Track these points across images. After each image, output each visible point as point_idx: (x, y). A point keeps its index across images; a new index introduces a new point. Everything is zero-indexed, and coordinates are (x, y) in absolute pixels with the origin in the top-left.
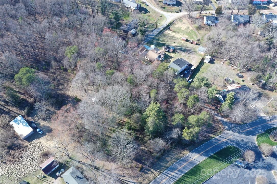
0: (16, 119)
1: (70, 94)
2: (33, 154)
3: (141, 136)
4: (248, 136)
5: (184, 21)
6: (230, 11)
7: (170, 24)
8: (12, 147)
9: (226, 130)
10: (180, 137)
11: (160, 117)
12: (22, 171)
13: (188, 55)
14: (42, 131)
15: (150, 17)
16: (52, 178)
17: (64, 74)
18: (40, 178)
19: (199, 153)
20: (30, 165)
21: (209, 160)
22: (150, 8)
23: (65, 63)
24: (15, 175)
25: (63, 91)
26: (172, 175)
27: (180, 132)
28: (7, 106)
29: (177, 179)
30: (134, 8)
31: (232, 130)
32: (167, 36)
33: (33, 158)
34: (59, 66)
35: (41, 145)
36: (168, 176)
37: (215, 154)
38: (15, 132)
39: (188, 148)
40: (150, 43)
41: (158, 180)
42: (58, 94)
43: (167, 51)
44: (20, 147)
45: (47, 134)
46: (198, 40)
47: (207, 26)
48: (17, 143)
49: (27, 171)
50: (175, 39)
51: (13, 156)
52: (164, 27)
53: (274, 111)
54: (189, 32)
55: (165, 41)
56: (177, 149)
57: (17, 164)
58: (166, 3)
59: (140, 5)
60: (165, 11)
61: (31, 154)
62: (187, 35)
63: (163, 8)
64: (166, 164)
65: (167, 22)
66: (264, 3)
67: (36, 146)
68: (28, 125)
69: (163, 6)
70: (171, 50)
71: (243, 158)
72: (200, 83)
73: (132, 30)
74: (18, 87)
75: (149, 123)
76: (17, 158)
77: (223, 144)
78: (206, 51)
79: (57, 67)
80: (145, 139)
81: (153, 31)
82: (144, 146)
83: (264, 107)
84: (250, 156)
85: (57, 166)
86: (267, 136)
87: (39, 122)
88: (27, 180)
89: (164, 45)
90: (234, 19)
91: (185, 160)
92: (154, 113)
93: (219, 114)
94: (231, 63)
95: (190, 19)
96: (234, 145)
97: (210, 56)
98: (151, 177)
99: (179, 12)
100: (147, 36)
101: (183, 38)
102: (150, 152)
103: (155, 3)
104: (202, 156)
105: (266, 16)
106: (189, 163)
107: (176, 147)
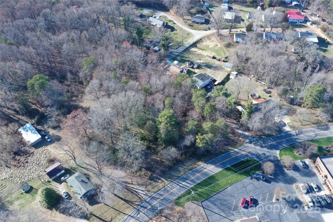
0: (25, 127)
1: (84, 106)
2: (39, 160)
3: (153, 146)
4: (270, 150)
5: (213, 38)
6: (263, 29)
7: (197, 41)
8: (18, 153)
9: (247, 143)
10: (193, 144)
11: (172, 123)
12: (26, 175)
13: (214, 72)
14: (50, 139)
15: (177, 35)
16: (57, 183)
17: (79, 87)
18: (44, 183)
19: (214, 165)
20: (35, 170)
21: (225, 172)
22: (178, 26)
23: (81, 74)
24: (19, 179)
25: (76, 102)
26: (183, 185)
27: (193, 139)
28: (17, 115)
29: (188, 188)
30: (160, 26)
31: (254, 144)
32: (193, 53)
33: (38, 164)
34: (74, 79)
35: (48, 152)
36: (179, 185)
37: (232, 166)
38: (23, 139)
39: (203, 159)
40: (174, 59)
41: (168, 189)
42: (71, 105)
43: (190, 67)
44: (26, 153)
45: (56, 142)
46: (226, 58)
47: (237, 43)
48: (24, 150)
49: (31, 176)
50: (201, 56)
51: (18, 161)
52: (190, 44)
53: (301, 126)
54: (218, 49)
55: (190, 58)
56: (192, 160)
57: (22, 169)
59: (167, 23)
60: (193, 29)
61: (37, 160)
62: (215, 53)
63: (191, 26)
64: (179, 174)
65: (194, 39)
66: (300, 21)
67: (42, 153)
68: (36, 132)
69: (191, 24)
70: (195, 66)
71: (262, 170)
72: (219, 93)
73: (155, 47)
74: (30, 97)
75: (161, 129)
76: (23, 163)
77: (242, 157)
78: (233, 67)
79: (73, 80)
80: (157, 149)
81: (178, 48)
82: (156, 156)
83: (290, 121)
84: (269, 167)
85: (63, 171)
86: (291, 150)
87: (48, 130)
88: (30, 184)
89: (188, 61)
90: (266, 36)
91: (199, 170)
92: (167, 119)
93: (240, 127)
94: (259, 80)
95: (219, 37)
96: (254, 158)
97: (237, 71)
98: (161, 185)
99: (208, 30)
100: (171, 53)
101: (210, 55)
102: (162, 161)
103: (182, 21)
104: (218, 167)
105: (301, 33)
106: (202, 173)
107: (190, 158)
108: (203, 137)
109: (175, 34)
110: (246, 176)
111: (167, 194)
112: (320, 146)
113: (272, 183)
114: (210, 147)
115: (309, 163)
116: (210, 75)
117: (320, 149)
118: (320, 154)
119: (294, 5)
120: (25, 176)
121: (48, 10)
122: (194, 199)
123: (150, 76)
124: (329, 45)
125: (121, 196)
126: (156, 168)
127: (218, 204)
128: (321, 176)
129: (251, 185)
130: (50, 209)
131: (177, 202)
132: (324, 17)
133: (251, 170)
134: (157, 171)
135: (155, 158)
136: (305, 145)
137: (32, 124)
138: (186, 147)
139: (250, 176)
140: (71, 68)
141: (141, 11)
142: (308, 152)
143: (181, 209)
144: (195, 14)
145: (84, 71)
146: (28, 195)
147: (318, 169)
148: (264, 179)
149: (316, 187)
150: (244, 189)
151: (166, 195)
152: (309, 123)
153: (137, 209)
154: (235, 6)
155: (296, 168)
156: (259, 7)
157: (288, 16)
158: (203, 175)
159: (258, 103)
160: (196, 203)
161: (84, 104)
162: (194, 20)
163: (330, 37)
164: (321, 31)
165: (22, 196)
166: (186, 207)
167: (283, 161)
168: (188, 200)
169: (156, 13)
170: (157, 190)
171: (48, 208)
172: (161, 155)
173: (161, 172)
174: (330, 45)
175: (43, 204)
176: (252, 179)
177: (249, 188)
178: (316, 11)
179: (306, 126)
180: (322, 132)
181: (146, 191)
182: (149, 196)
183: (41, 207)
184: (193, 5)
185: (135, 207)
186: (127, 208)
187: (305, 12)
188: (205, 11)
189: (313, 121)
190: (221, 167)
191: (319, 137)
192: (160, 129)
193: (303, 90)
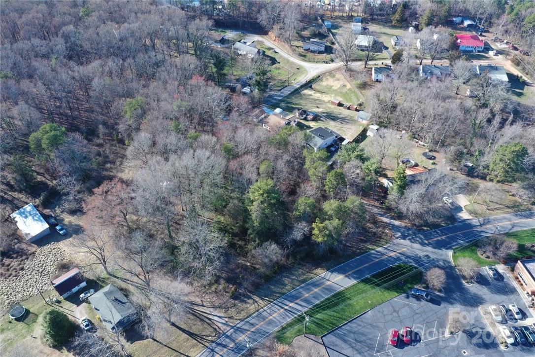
0: (22, 210)
2: (44, 265)
3: (240, 243)
4: (436, 250)
5: (338, 75)
6: (418, 62)
7: (313, 79)
8: (8, 253)
9: (397, 238)
10: (308, 237)
11: (272, 201)
12: (20, 290)
13: (341, 125)
14: (64, 230)
15: (281, 70)
16: (73, 304)
17: (117, 148)
18: (50, 303)
19: (343, 274)
20: (36, 282)
21: (362, 286)
22: (281, 57)
23: (122, 127)
24: (6, 297)
25: (111, 172)
26: (290, 307)
27: (306, 229)
28: (10, 191)
29: (299, 314)
30: (253, 56)
31: (409, 239)
32: (307, 98)
33: (42, 272)
34: (110, 135)
35: (59, 252)
36: (283, 308)
37: (373, 276)
38: (18, 231)
39: (324, 264)
40: (275, 106)
41: (264, 314)
42: (103, 175)
43: (302, 118)
44: (22, 254)
45: (74, 236)
46: (360, 105)
47: (376, 83)
48: (18, 248)
49: (28, 291)
50: (319, 102)
51: (7, 268)
52: (301, 84)
53: (488, 211)
54: (346, 92)
55: (301, 105)
56: (305, 266)
57: (13, 281)
58: (307, 49)
59: (264, 52)
60: (306, 61)
61: (40, 265)
62: (341, 97)
63: (302, 56)
64: (282, 289)
65: (307, 76)
66: (477, 49)
67: (50, 253)
68: (42, 219)
69: (303, 54)
70: (310, 117)
71: (425, 283)
72: (349, 155)
73: (245, 88)
74: (35, 164)
75: (253, 212)
76: (14, 271)
77: (390, 260)
78: (371, 118)
79: (108, 136)
80: (246, 248)
81: (281, 90)
82: (244, 259)
83: (469, 203)
84: (436, 278)
85: (84, 284)
86: (473, 251)
87: (62, 216)
88: (25, 306)
89: (299, 109)
90: (423, 72)
91: (317, 283)
92: (262, 195)
93: (385, 213)
94: (414, 138)
95: (348, 73)
96: (411, 262)
97: (378, 125)
98: (252, 308)
99: (330, 62)
100: (270, 96)
101: (334, 101)
102: (255, 268)
103: (289, 48)
104: (349, 278)
105: (481, 67)
106: (323, 288)
107: (302, 263)
108: (323, 225)
109: (276, 68)
110: (397, 292)
111: (262, 323)
112: (521, 243)
113: (442, 305)
114: (336, 243)
115: (504, 271)
116: (335, 130)
117: (521, 248)
118: (521, 256)
119: (466, 26)
120: (18, 292)
121: (71, 28)
122: (309, 332)
123: (235, 129)
124: (526, 86)
125: (182, 327)
126: (243, 278)
127: (351, 340)
128: (526, 292)
129: (407, 308)
130: (57, 349)
131: (280, 338)
132: (515, 44)
133: (406, 282)
134: (246, 284)
135: (243, 262)
136: (496, 241)
137: (35, 206)
138: (294, 242)
139: (404, 293)
140: (106, 118)
141: (222, 34)
142: (502, 253)
143: (287, 348)
144: (309, 39)
145: (126, 121)
146: (20, 325)
147: (520, 281)
148: (429, 298)
149: (518, 311)
150: (395, 314)
151: (260, 324)
152: (501, 206)
153: (209, 348)
154: (372, 27)
155: (481, 280)
156: (411, 29)
157: (459, 41)
158: (324, 290)
159: (414, 174)
160: (313, 338)
161: (125, 176)
162: (307, 46)
163: (527, 74)
164: (511, 65)
165: (10, 326)
166: (295, 345)
167: (460, 267)
168: (299, 333)
169: (247, 37)
170: (246, 317)
171: (54, 347)
172: (253, 257)
173: (252, 285)
174: (528, 85)
175: (45, 340)
176: (408, 297)
177: (404, 312)
178: (503, 35)
179: (495, 212)
180: (523, 220)
181: (226, 317)
182: (231, 326)
183: (42, 345)
184: (306, 24)
185: (207, 344)
186: (193, 346)
187: (486, 36)
188: (326, 34)
189: (507, 203)
190: (355, 278)
191: (520, 229)
192: (251, 213)
193: (489, 153)
